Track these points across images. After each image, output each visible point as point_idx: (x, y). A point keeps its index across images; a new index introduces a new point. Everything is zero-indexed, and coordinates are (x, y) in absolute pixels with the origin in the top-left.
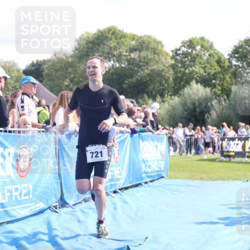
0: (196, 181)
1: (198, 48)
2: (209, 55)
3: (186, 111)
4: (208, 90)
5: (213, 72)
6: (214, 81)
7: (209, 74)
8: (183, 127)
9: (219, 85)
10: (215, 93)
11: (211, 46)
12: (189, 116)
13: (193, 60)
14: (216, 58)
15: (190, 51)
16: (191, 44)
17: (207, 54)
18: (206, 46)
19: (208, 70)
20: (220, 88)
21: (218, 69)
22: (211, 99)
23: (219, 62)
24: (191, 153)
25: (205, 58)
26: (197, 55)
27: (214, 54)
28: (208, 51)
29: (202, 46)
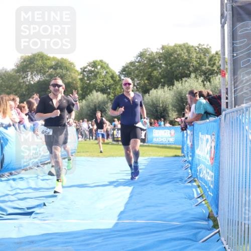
0: (94, 158)
1: (99, 67)
2: (106, 72)
3: (89, 110)
4: (105, 96)
5: (108, 84)
6: (109, 90)
7: (106, 85)
9: (112, 93)
10: (110, 98)
11: (107, 67)
12: (91, 115)
13: (95, 76)
14: (111, 74)
15: (93, 69)
16: (94, 65)
17: (105, 72)
18: (104, 66)
19: (105, 83)
20: (113, 95)
21: (112, 82)
22: (107, 103)
23: (112, 77)
24: (92, 139)
25: (103, 74)
26: (98, 72)
27: (109, 72)
28: (105, 70)
29: (102, 67)
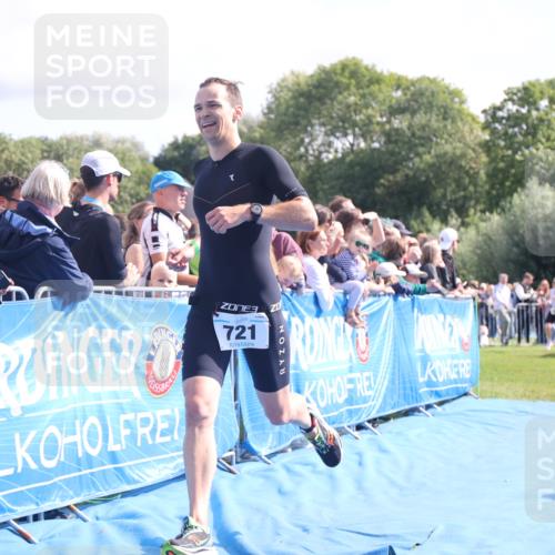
1: (544, 103)
3: (516, 245)
8: (511, 281)
12: (522, 258)
13: (532, 132)
15: (524, 111)
16: (527, 95)
24: (528, 339)
26: (541, 120)
29: (552, 100)
